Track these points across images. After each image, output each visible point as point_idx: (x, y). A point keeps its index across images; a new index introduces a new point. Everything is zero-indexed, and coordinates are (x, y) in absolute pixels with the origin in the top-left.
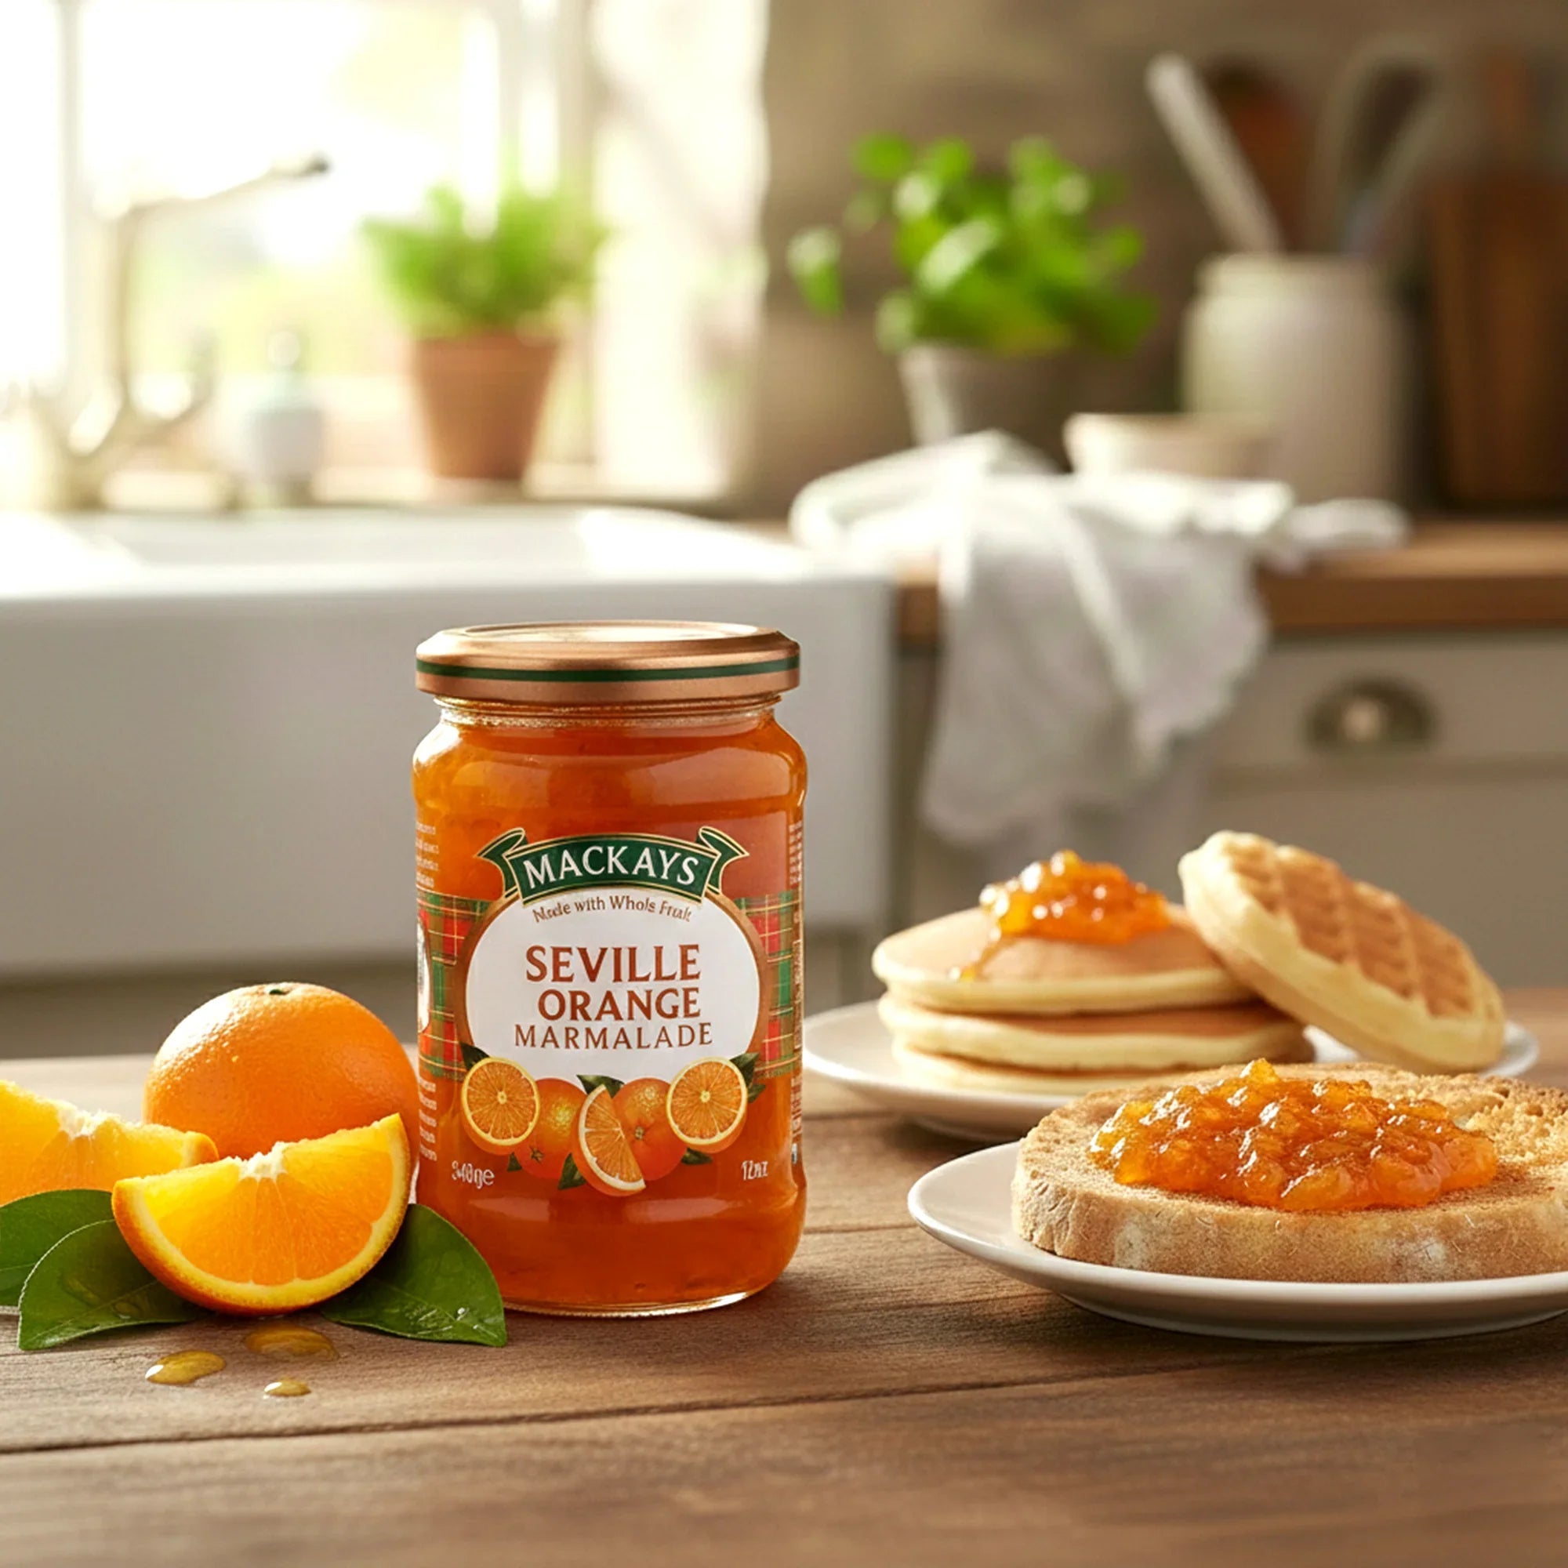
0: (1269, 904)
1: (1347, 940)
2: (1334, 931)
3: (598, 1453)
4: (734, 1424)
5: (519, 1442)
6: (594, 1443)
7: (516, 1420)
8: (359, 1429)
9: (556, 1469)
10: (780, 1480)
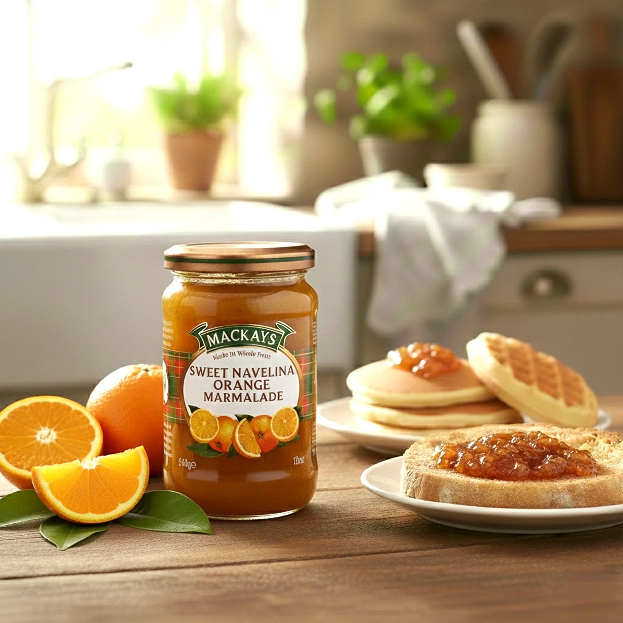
0: (501, 361)
1: (533, 376)
2: (527, 372)
3: (233, 580)
4: (289, 568)
5: (201, 575)
6: (231, 575)
7: (201, 566)
8: (136, 570)
9: (215, 586)
10: (306, 591)
